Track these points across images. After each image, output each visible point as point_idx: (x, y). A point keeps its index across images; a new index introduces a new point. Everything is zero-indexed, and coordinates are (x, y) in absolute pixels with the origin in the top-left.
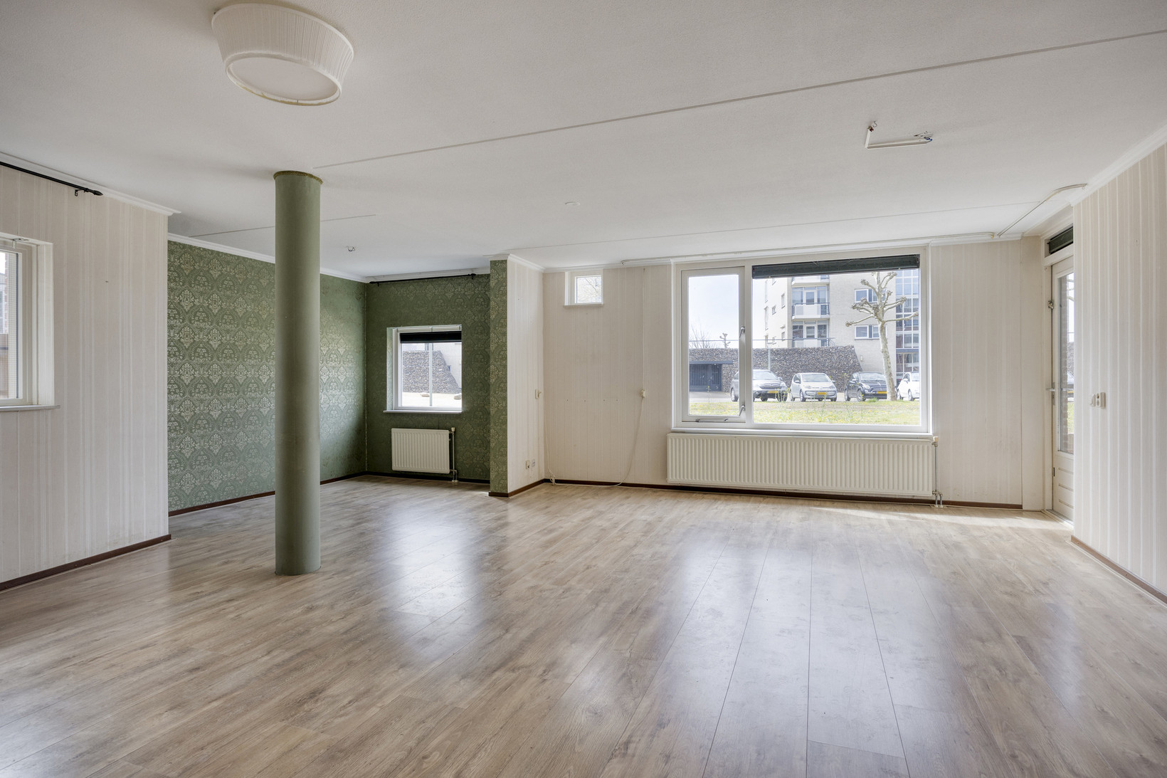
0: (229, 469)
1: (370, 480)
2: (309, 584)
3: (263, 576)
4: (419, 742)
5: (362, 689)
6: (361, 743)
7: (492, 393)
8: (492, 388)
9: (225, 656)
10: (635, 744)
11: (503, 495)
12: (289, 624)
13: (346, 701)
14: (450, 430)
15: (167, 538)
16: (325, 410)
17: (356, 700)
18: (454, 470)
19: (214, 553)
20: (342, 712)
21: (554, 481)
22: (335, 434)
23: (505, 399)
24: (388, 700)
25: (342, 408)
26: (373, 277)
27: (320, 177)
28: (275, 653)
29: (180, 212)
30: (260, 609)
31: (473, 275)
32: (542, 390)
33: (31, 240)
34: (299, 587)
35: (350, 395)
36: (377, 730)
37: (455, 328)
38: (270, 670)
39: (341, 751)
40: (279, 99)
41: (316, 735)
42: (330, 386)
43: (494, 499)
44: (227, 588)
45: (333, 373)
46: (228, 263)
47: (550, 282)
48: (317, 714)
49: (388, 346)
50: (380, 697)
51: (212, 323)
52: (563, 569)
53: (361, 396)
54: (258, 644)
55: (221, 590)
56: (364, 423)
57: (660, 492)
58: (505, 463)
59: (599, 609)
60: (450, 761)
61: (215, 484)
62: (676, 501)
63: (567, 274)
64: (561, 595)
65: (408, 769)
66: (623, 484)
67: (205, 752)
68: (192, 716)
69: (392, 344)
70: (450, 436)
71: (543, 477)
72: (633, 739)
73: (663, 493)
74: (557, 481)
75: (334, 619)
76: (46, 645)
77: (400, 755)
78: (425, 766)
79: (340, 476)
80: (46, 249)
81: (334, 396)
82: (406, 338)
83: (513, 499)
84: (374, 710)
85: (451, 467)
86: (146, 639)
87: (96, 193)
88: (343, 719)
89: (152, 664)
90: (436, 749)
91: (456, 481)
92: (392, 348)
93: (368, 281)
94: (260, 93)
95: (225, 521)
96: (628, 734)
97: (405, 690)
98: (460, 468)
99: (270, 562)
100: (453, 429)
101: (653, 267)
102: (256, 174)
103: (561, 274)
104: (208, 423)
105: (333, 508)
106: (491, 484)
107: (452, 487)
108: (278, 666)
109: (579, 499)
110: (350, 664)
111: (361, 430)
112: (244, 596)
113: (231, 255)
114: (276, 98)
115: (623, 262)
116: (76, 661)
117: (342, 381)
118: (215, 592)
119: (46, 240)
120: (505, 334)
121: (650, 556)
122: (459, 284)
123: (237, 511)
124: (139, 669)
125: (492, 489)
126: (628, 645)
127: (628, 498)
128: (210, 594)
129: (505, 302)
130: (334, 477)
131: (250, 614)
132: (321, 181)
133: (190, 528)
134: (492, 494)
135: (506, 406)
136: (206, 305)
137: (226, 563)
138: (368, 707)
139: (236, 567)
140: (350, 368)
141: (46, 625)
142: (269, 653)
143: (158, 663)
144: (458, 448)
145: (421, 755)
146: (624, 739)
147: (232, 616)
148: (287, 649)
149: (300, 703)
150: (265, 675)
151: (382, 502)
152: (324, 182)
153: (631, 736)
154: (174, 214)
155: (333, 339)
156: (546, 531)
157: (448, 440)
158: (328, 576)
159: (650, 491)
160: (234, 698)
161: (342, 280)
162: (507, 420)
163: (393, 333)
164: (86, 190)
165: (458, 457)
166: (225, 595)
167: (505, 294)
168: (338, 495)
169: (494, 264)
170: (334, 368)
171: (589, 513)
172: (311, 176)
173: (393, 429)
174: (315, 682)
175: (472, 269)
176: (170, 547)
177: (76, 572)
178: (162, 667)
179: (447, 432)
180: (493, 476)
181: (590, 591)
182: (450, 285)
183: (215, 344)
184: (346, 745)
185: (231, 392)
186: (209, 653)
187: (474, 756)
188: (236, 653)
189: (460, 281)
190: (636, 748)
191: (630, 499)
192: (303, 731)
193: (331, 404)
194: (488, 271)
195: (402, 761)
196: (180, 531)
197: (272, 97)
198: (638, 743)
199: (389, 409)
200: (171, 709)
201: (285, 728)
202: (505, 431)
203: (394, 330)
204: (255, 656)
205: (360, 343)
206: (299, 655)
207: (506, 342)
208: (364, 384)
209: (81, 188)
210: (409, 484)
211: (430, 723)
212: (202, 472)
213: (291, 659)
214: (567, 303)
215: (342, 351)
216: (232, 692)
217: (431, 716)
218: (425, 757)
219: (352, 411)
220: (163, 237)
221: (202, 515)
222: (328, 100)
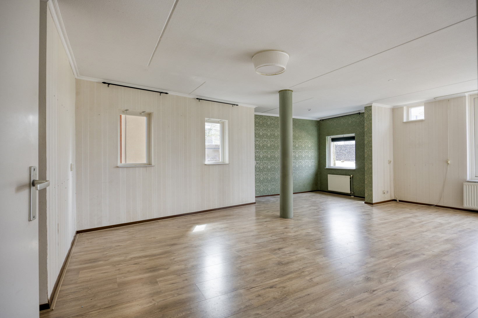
0: (273, 185)
1: (320, 193)
2: (288, 221)
3: (276, 217)
4: (303, 268)
5: (293, 251)
6: (288, 263)
7: (365, 161)
8: (366, 159)
9: (260, 235)
10: (378, 292)
11: (371, 204)
12: (279, 231)
13: (287, 253)
14: (350, 176)
15: (255, 203)
16: (304, 167)
17: (290, 253)
18: (352, 192)
19: (265, 209)
20: (285, 255)
21: (398, 201)
22: (307, 175)
23: (371, 164)
24: (299, 256)
25: (310, 166)
26: (321, 118)
27: (292, 90)
28: (273, 237)
29: (257, 106)
30: (273, 225)
31: (359, 113)
32: (392, 160)
33: (224, 120)
34: (285, 222)
35: (313, 162)
36: (292, 262)
37: (353, 135)
38: (270, 240)
39: (281, 263)
40: (271, 74)
41: (277, 258)
42: (305, 158)
43: (366, 205)
44: (266, 218)
45: (306, 154)
46: (272, 119)
47: (396, 112)
48: (279, 254)
49: (327, 143)
50: (297, 254)
51: (268, 138)
52: (382, 234)
53: (317, 162)
54: (270, 234)
55: (264, 219)
56: (318, 172)
57: (458, 211)
58: (372, 190)
59: (391, 250)
60: (310, 275)
61: (269, 189)
62: (466, 217)
63: (405, 108)
64: (376, 242)
65: (297, 273)
66: (436, 206)
67: (250, 254)
68: (250, 245)
69: (328, 142)
70: (350, 178)
71: (393, 198)
72: (378, 290)
73: (460, 212)
74: (400, 201)
75: (292, 232)
76: (224, 223)
77: (296, 269)
78: (302, 274)
79: (309, 191)
80: (226, 122)
81: (307, 162)
82: (334, 140)
83: (375, 206)
84: (294, 257)
85: (351, 191)
86: (244, 227)
87: (237, 105)
88: (285, 256)
89: (244, 232)
90: (307, 271)
91: (353, 197)
92: (328, 144)
93: (319, 120)
94: (265, 74)
95: (271, 201)
96: (376, 288)
97: (305, 255)
98: (355, 192)
99: (278, 214)
100: (352, 176)
101: (454, 98)
102: (273, 93)
103: (401, 108)
104: (267, 170)
105: (303, 201)
106: (366, 199)
107: (351, 198)
108: (273, 240)
109: (408, 209)
110: (292, 244)
111: (317, 175)
112: (269, 221)
113: (273, 117)
114: (270, 74)
115: (435, 98)
116: (229, 228)
117: (310, 156)
118: (263, 219)
119: (226, 120)
120: (371, 137)
121: (431, 236)
122: (354, 117)
123: (275, 198)
124: (241, 233)
125: (366, 201)
126: (396, 264)
127: (436, 212)
128: (261, 219)
129: (371, 123)
130: (307, 191)
131: (270, 226)
132: (292, 91)
133: (261, 201)
134: (366, 203)
135: (372, 167)
136: (266, 133)
137: (268, 212)
138: (292, 256)
139: (270, 213)
140: (313, 152)
141: (225, 219)
142: (271, 236)
143: (245, 233)
144: (354, 183)
145: (302, 271)
146: (374, 289)
147: (265, 226)
148: (276, 237)
149: (275, 250)
150: (269, 241)
151: (321, 201)
152: (293, 91)
153: (377, 289)
154: (256, 107)
155: (306, 142)
156: (383, 219)
157: (350, 180)
158: (294, 220)
159: (452, 211)
160: (260, 244)
161: (310, 120)
162: (372, 172)
163: (329, 138)
164: (235, 105)
165: (354, 187)
166: (265, 220)
167: (371, 120)
168: (306, 197)
169: (366, 108)
170: (307, 152)
171: (409, 215)
172: (289, 90)
173: (328, 175)
174: (281, 246)
175: (359, 111)
176: (256, 206)
177: (233, 208)
178: (246, 234)
179: (349, 177)
180: (366, 195)
181: (390, 243)
182: (350, 118)
183: (269, 145)
184: (283, 262)
185: (273, 160)
186: (257, 233)
187: (318, 276)
188: (263, 235)
189: (354, 116)
190: (377, 293)
191: (437, 213)
192: (274, 256)
193: (306, 165)
194: (363, 111)
195: (296, 271)
196: (259, 202)
197: (269, 74)
198: (379, 292)
199: (327, 167)
200: (246, 243)
201: (269, 254)
202: (372, 177)
203: (329, 137)
204: (268, 236)
205: (316, 143)
206: (279, 239)
207: (372, 140)
208: (318, 158)
209: (233, 104)
210: (334, 196)
211: (308, 265)
212: (266, 185)
213: (277, 239)
214: (405, 120)
215: (310, 146)
216: (259, 243)
217: (309, 263)
218: (303, 272)
219: (314, 167)
220: (253, 113)
221: (266, 198)
222: (283, 72)
